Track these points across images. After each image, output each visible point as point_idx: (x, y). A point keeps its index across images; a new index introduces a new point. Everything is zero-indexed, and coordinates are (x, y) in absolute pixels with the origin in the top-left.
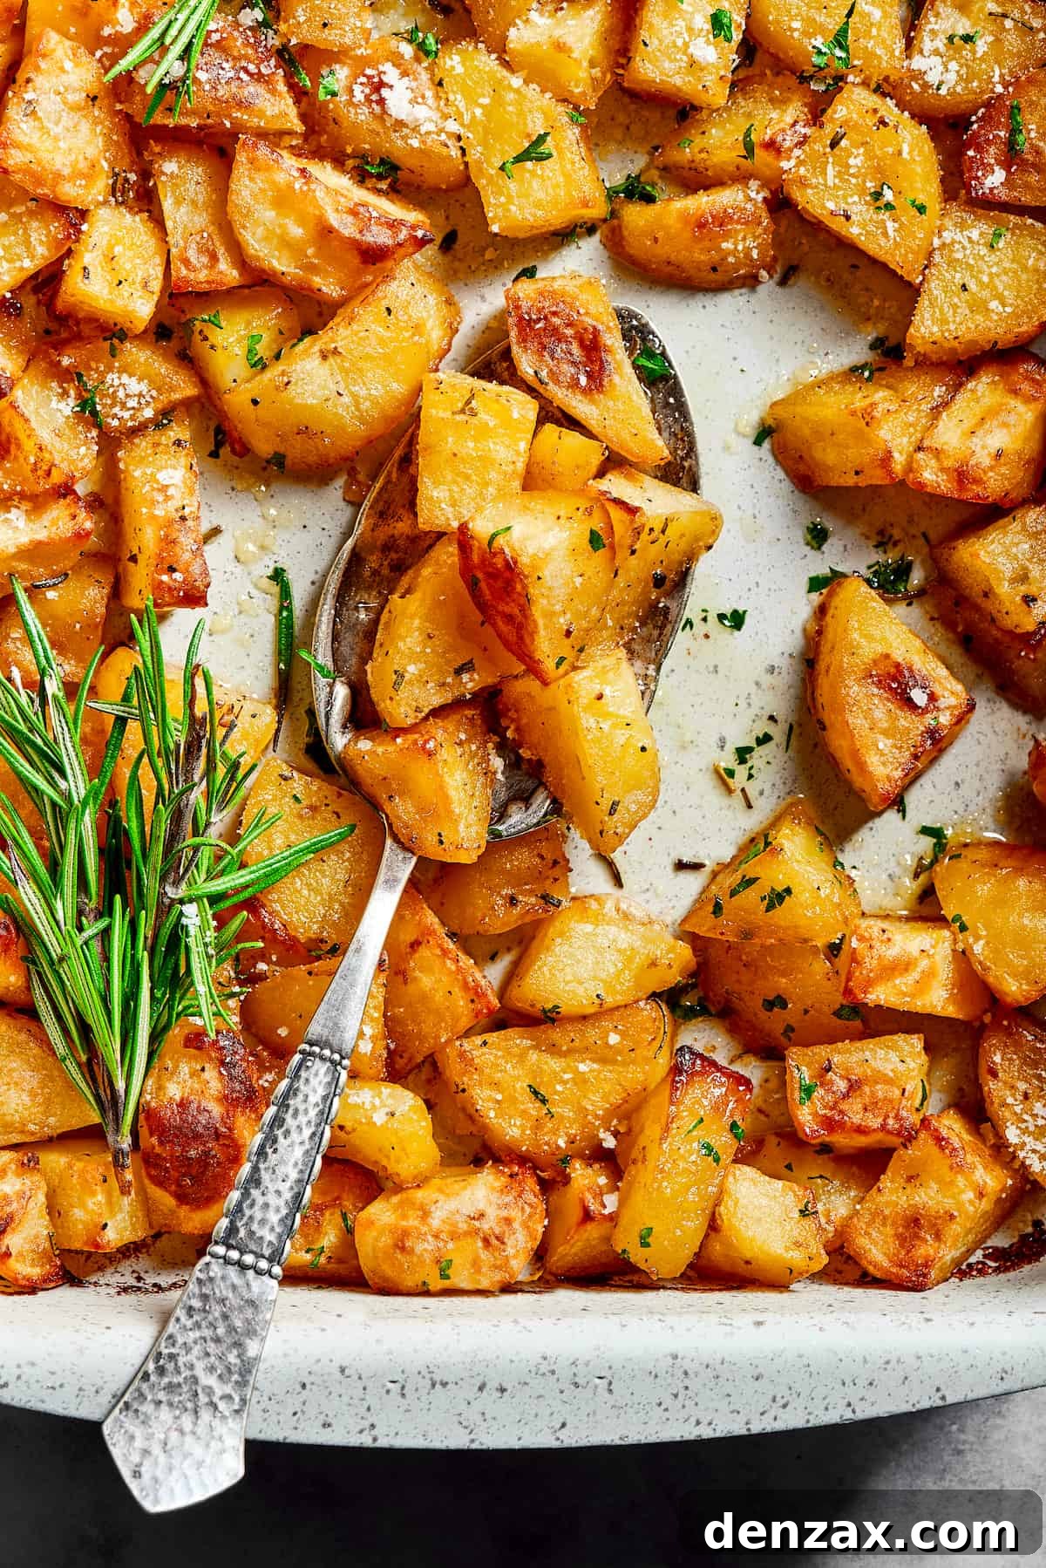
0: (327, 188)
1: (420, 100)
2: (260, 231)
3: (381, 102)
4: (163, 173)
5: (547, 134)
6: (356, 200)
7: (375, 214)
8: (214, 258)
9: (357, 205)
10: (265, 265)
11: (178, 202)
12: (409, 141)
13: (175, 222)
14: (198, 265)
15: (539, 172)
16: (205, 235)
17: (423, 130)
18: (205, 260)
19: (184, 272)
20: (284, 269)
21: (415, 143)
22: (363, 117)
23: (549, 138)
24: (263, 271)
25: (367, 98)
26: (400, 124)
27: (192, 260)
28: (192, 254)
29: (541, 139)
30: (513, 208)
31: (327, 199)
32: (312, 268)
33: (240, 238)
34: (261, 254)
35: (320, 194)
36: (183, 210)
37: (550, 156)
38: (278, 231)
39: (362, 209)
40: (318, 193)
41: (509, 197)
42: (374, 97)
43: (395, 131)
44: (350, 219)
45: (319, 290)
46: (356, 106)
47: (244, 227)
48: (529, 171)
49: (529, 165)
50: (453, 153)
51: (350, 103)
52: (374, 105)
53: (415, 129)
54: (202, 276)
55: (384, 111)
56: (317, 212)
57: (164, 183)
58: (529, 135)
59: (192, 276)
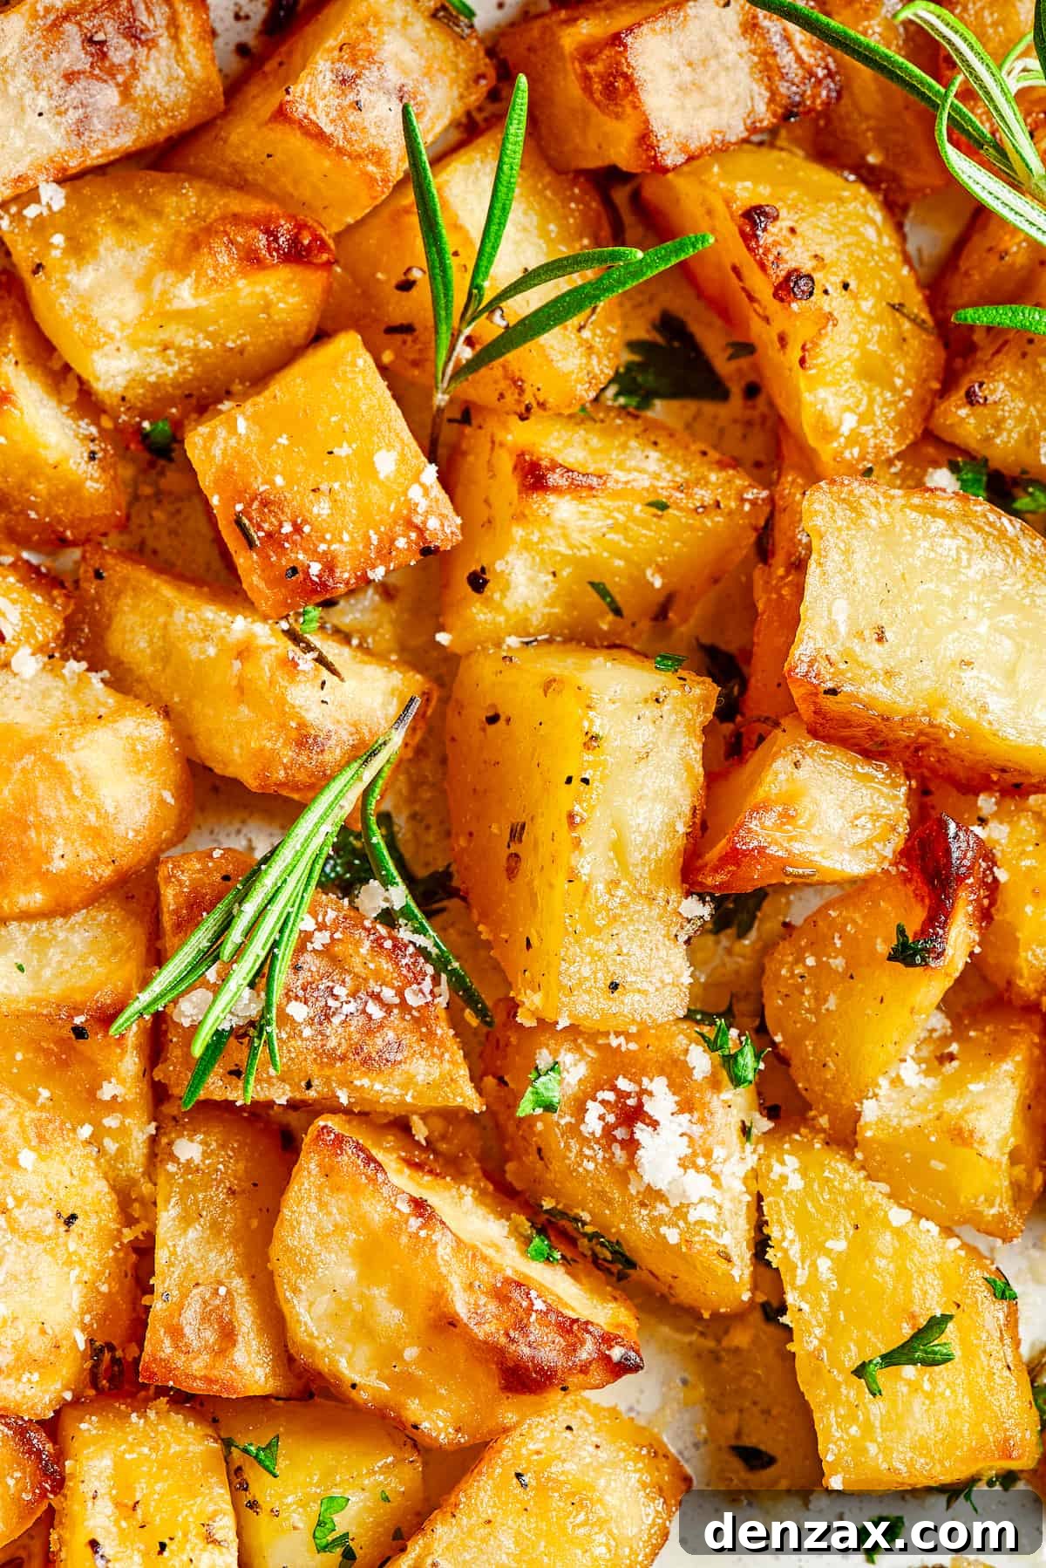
0: (459, 1241)
1: (701, 1162)
2: (324, 1303)
3: (631, 1145)
4: (175, 1159)
5: (946, 1318)
6: (509, 1273)
7: (539, 1305)
8: (228, 1335)
9: (508, 1281)
10: (324, 1365)
11: (186, 1220)
12: (664, 1230)
13: (173, 1253)
14: (195, 1344)
15: (927, 1386)
16: (222, 1291)
17: (693, 1216)
18: (210, 1336)
19: (167, 1349)
20: (357, 1379)
21: (672, 1236)
22: (591, 1166)
23: (950, 1325)
24: (320, 1374)
25: (608, 1130)
26: (653, 1195)
27: (187, 1330)
28: (190, 1319)
29: (937, 1324)
30: (873, 1449)
31: (455, 1265)
32: (406, 1383)
33: (285, 1308)
34: (320, 1346)
35: (444, 1250)
36: (192, 1234)
37: (947, 1359)
38: (358, 1307)
39: (516, 1295)
40: (440, 1250)
41: (867, 1428)
42: (620, 1133)
43: (643, 1205)
44: (492, 1307)
45: (416, 1427)
46: (585, 1141)
47: (296, 1290)
48: (909, 1383)
49: (909, 1371)
50: (736, 1273)
51: (574, 1130)
52: (617, 1150)
53: (681, 1212)
54: (198, 1366)
55: (632, 1165)
56: (434, 1285)
57: (171, 1176)
58: (913, 1317)
59: (180, 1361)
